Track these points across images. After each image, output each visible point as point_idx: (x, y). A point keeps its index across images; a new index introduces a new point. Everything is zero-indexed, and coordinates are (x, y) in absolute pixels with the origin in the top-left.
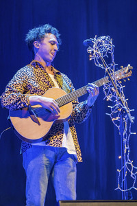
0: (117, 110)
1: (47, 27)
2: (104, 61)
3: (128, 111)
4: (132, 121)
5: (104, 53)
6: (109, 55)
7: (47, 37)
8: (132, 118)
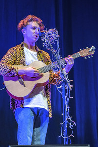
0: (61, 80)
1: (30, 17)
2: (52, 47)
3: (68, 81)
4: (71, 89)
5: (53, 41)
6: (56, 42)
7: (29, 25)
8: (71, 87)
